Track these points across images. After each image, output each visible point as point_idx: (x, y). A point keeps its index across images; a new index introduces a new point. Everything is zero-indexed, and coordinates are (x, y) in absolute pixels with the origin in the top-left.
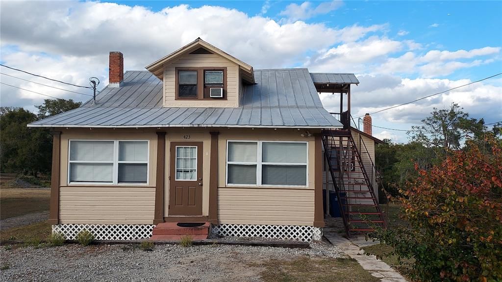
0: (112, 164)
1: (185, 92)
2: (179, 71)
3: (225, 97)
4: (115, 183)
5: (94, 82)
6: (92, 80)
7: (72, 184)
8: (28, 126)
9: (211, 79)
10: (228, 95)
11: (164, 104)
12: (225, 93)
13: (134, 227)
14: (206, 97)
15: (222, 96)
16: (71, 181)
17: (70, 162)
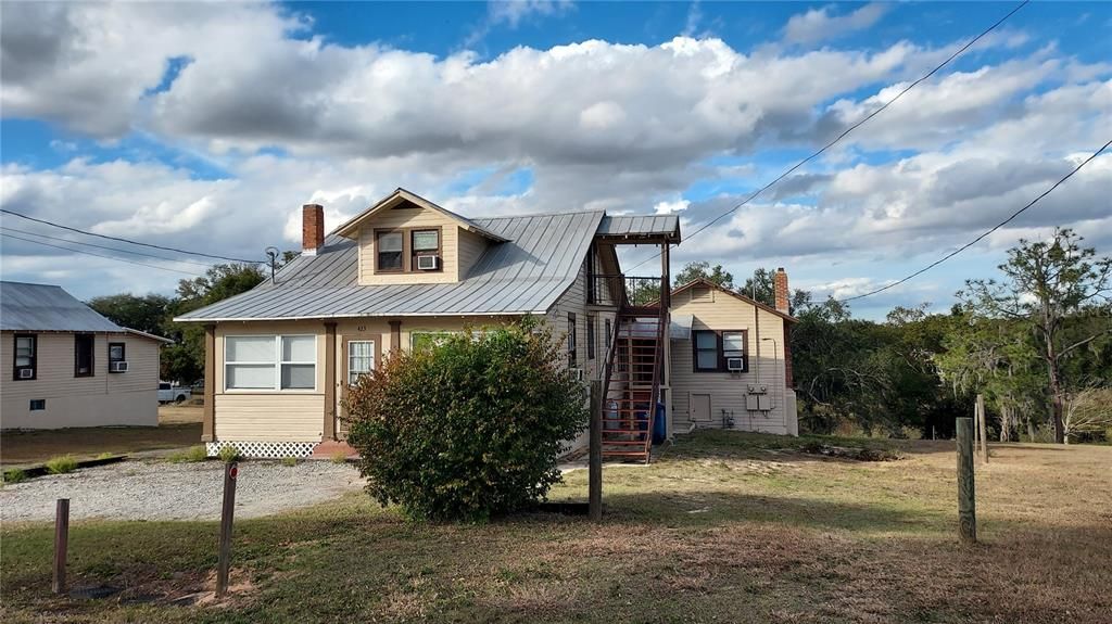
0: (274, 366)
1: (386, 262)
2: (379, 234)
3: (439, 268)
4: (278, 389)
5: (272, 254)
6: (270, 250)
7: (229, 391)
8: (175, 320)
9: (423, 242)
10: (445, 265)
11: (359, 281)
12: (439, 262)
13: (301, 446)
14: (414, 269)
15: (434, 267)
16: (227, 387)
17: (226, 363)
